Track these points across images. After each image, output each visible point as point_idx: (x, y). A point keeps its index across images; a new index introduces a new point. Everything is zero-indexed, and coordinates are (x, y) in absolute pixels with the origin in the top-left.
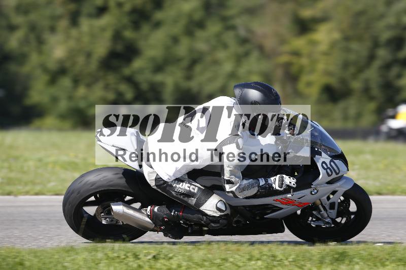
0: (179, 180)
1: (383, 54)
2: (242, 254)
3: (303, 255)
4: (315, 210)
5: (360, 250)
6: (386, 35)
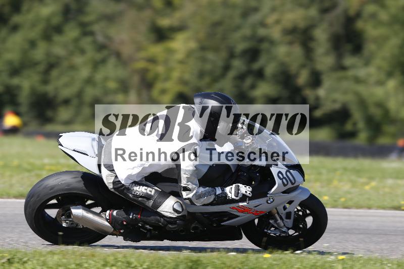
0: (136, 183)
1: (238, 65)
2: (97, 260)
3: (158, 263)
4: (272, 219)
5: (214, 259)
6: (241, 47)
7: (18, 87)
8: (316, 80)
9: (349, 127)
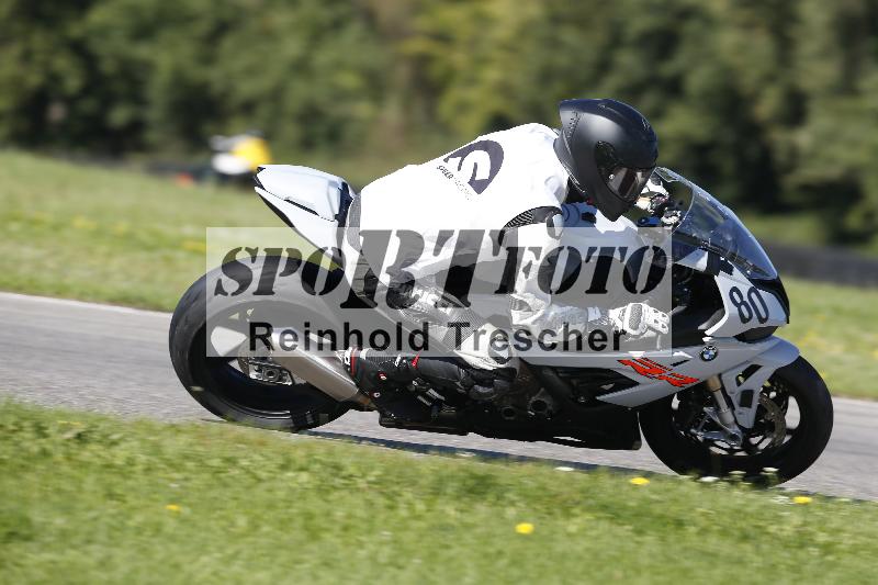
1: (629, 62)
2: (271, 455)
3: (400, 473)
5: (523, 477)
6: (640, 23)
7: (148, 66)
8: (796, 110)
9: (854, 221)
